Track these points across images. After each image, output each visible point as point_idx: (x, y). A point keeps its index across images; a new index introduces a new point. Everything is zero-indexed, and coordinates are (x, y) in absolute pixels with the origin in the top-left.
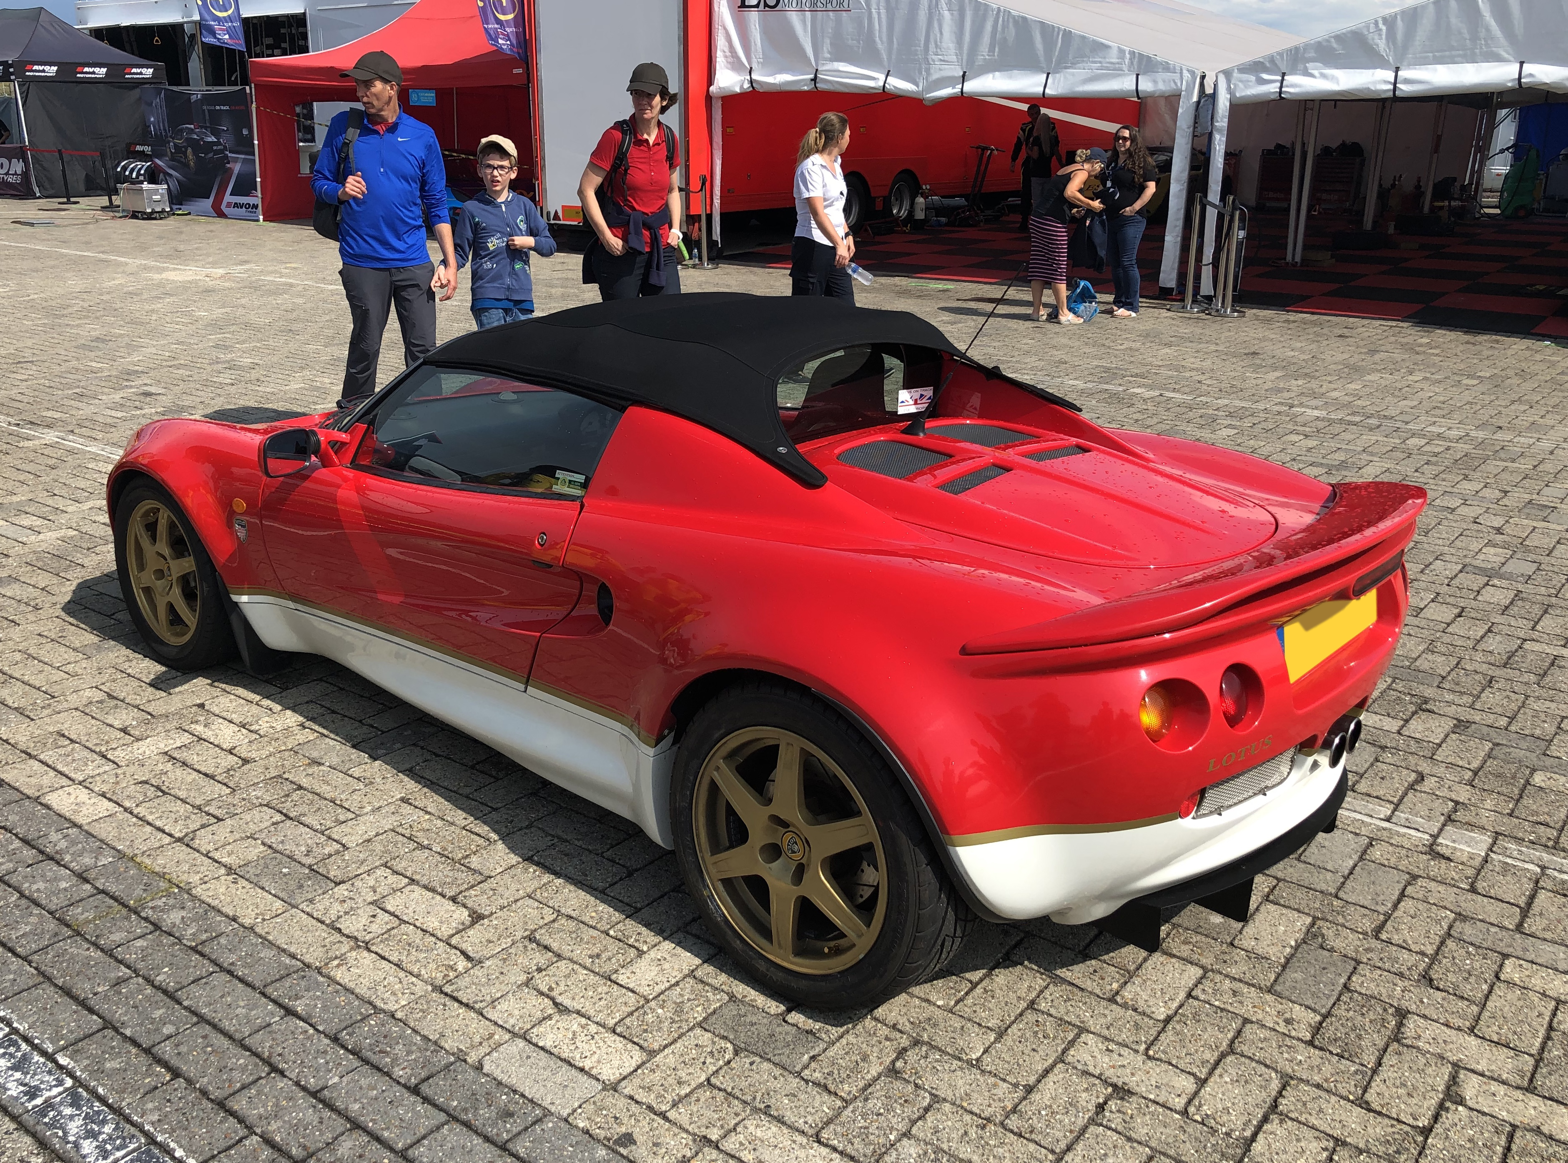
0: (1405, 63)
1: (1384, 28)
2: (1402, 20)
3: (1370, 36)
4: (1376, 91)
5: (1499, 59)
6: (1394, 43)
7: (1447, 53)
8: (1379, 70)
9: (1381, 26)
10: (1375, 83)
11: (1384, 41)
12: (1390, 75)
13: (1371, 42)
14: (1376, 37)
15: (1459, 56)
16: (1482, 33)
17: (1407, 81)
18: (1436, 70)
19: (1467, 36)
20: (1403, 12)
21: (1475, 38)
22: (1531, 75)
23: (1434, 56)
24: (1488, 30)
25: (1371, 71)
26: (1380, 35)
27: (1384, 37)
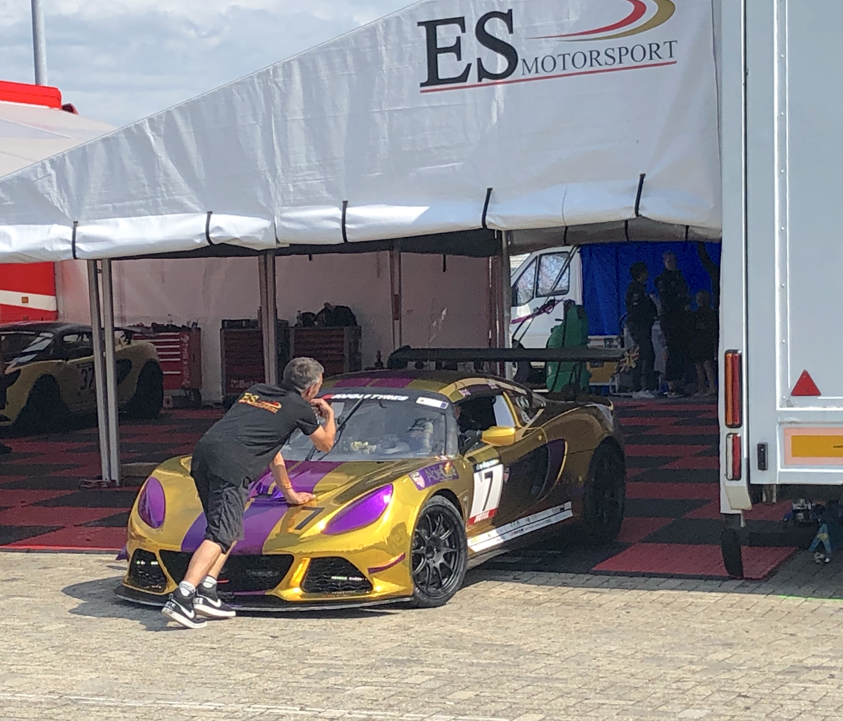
0: (83, 216)
1: (53, 172)
2: (72, 163)
3: (39, 183)
4: (53, 253)
5: (183, 209)
6: (67, 190)
7: (127, 203)
8: (55, 226)
9: (50, 170)
10: (51, 242)
11: (56, 189)
12: (67, 232)
13: (40, 189)
14: (46, 184)
15: (141, 206)
16: (161, 179)
17: (87, 239)
18: (117, 225)
19: (145, 181)
20: (71, 153)
21: (154, 184)
22: (219, 229)
23: (114, 208)
24: (167, 175)
25: (47, 227)
26: (50, 181)
27: (55, 183)
